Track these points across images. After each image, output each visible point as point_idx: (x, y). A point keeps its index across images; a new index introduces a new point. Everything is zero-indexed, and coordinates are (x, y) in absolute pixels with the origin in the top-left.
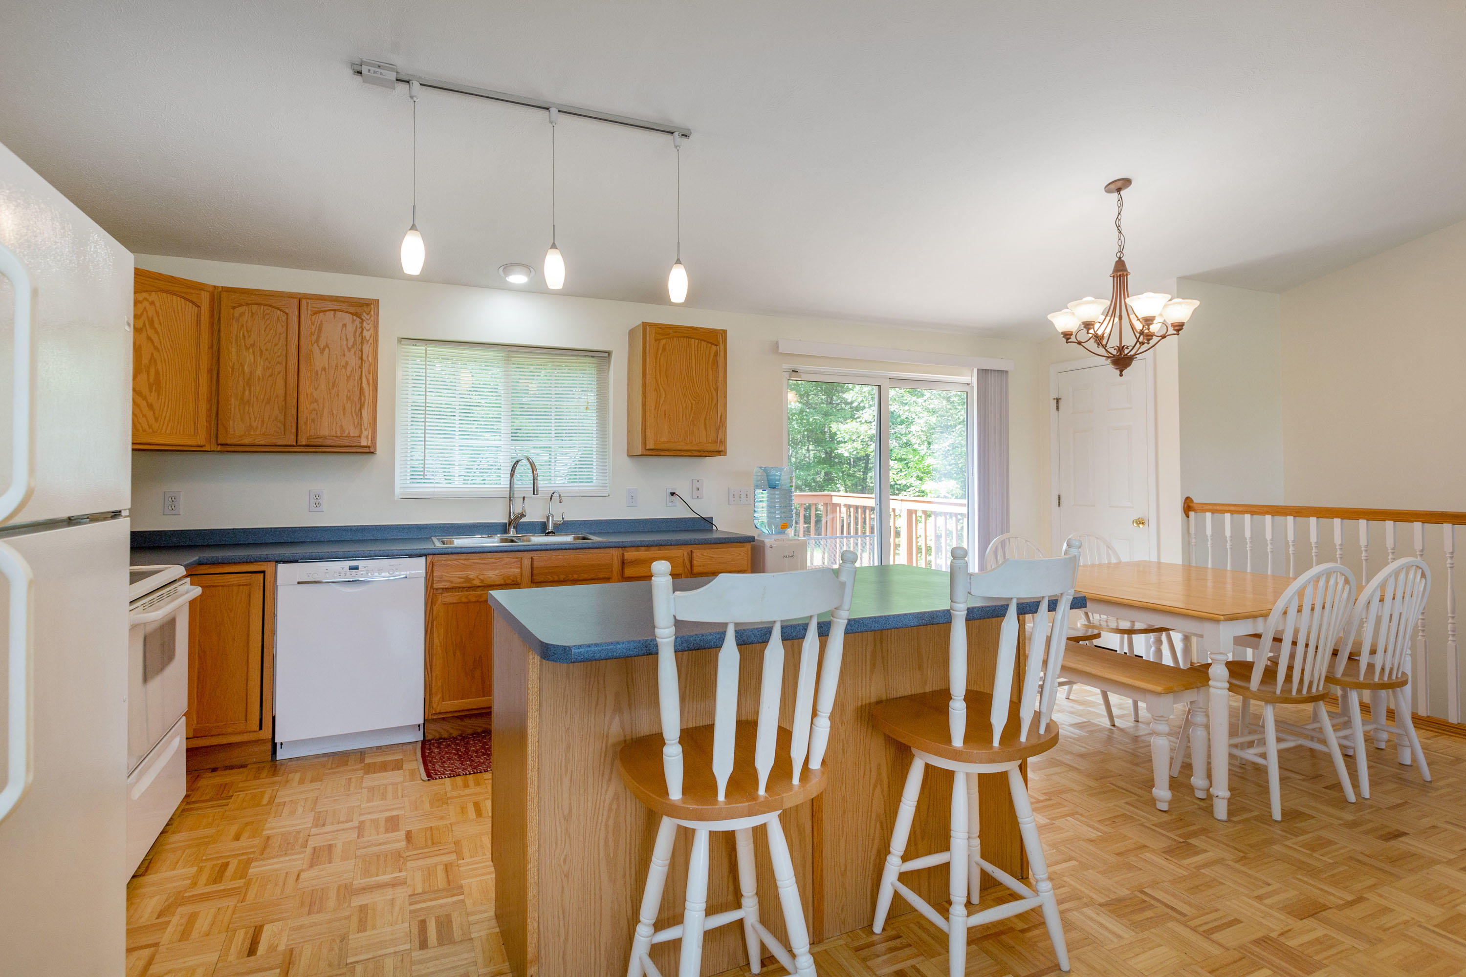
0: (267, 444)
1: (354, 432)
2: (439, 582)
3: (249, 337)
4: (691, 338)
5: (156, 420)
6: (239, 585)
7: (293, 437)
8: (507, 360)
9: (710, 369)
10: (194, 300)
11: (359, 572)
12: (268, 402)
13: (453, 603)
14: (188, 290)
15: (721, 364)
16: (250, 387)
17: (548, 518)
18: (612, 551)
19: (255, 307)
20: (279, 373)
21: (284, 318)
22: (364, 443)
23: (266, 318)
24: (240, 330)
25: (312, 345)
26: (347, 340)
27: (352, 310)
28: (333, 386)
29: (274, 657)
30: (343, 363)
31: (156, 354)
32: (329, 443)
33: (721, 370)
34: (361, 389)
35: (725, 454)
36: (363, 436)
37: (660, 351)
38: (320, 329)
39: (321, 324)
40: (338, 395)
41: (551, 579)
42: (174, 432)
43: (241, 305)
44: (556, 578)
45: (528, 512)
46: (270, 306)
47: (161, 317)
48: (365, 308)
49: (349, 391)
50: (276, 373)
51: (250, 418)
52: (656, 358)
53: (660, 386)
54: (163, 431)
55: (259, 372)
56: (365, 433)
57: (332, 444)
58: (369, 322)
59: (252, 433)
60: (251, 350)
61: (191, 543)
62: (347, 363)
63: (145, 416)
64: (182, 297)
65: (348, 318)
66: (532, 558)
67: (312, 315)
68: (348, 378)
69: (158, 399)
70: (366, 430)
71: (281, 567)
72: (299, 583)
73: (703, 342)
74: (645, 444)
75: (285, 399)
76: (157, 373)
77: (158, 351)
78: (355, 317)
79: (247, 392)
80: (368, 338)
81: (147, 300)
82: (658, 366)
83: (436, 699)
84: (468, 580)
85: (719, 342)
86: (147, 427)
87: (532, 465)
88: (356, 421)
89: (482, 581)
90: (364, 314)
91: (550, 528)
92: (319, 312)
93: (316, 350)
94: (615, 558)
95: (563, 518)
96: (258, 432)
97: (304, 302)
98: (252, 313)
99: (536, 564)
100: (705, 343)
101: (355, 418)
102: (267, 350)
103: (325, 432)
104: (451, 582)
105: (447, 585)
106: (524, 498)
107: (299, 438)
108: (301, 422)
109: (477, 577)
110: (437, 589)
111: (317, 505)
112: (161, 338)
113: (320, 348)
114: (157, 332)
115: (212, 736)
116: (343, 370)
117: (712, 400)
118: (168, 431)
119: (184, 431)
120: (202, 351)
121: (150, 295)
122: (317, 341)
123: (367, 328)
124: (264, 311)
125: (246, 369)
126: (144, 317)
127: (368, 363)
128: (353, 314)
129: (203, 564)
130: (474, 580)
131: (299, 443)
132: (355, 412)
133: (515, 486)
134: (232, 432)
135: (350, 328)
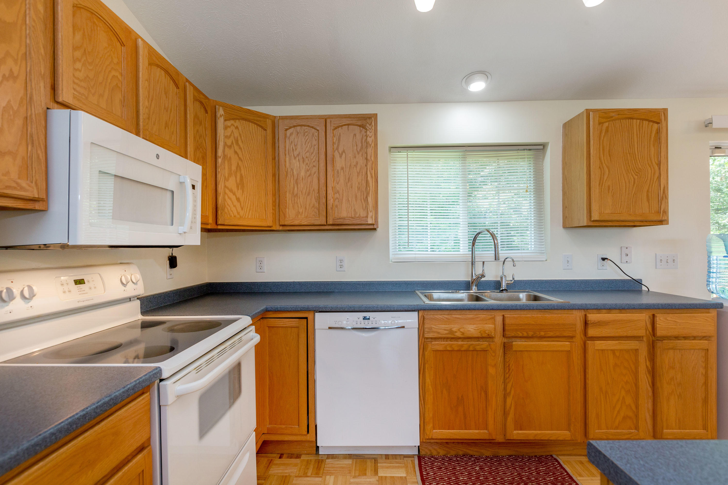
0: (309, 224)
1: (363, 214)
2: (428, 332)
3: (296, 149)
4: (632, 118)
5: (242, 209)
6: (292, 327)
7: (324, 219)
8: (464, 158)
9: (652, 146)
10: (263, 125)
11: (370, 321)
12: (309, 194)
13: (440, 351)
14: (259, 119)
15: (663, 141)
16: (297, 185)
17: (502, 278)
18: (575, 312)
19: (299, 128)
20: (315, 173)
21: (316, 134)
22: (370, 222)
23: (306, 135)
24: (291, 144)
25: (334, 151)
26: (357, 145)
27: (359, 123)
28: (349, 181)
29: (315, 381)
30: (354, 164)
31: (240, 163)
32: (347, 222)
33: (663, 145)
34: (367, 181)
35: (667, 224)
36: (369, 216)
37: (603, 134)
38: (339, 140)
39: (340, 135)
40: (352, 187)
41: (521, 335)
42: (253, 217)
43: (290, 128)
44: (525, 334)
45: (486, 273)
46: (308, 126)
47: (242, 138)
48: (368, 121)
49: (359, 183)
50: (313, 173)
51: (298, 207)
52: (600, 139)
53: (604, 165)
54: (247, 217)
55: (303, 174)
56: (370, 214)
57: (349, 223)
58: (371, 131)
59: (299, 216)
60: (297, 159)
61: (271, 291)
62: (357, 163)
63: (235, 206)
64: (255, 123)
65: (357, 129)
66: (503, 316)
67: (334, 130)
68: (358, 173)
69: (243, 194)
70: (371, 212)
71: (318, 315)
72: (330, 328)
73: (644, 122)
74: (590, 216)
75: (319, 192)
76: (241, 176)
77: (242, 161)
78: (361, 128)
79: (296, 189)
80: (370, 143)
81: (234, 126)
82: (601, 146)
83: (429, 427)
84: (451, 332)
85: (661, 120)
86: (236, 214)
87: (493, 236)
88: (364, 205)
89: (463, 334)
90: (368, 125)
91: (504, 286)
92: (338, 127)
93: (337, 154)
94: (578, 319)
95: (513, 279)
96: (303, 216)
97: (328, 121)
98: (297, 132)
99: (507, 321)
100: (647, 122)
101: (364, 203)
102: (307, 157)
103: (344, 214)
104: (438, 333)
105: (436, 335)
106: (483, 262)
107: (328, 219)
108: (329, 208)
109: (459, 330)
110: (427, 338)
111: (341, 266)
112: (243, 152)
113: (339, 154)
114: (240, 148)
115: (278, 434)
116: (355, 168)
117: (654, 173)
118: (249, 217)
119: (259, 217)
120: (268, 160)
121: (235, 122)
122: (337, 149)
123: (370, 136)
124: (304, 130)
125: (295, 173)
126: (232, 137)
127: (371, 162)
128: (360, 126)
129: (269, 311)
130: (456, 332)
131: (328, 223)
132: (364, 198)
133: (476, 253)
134: (287, 216)
135: (359, 137)
